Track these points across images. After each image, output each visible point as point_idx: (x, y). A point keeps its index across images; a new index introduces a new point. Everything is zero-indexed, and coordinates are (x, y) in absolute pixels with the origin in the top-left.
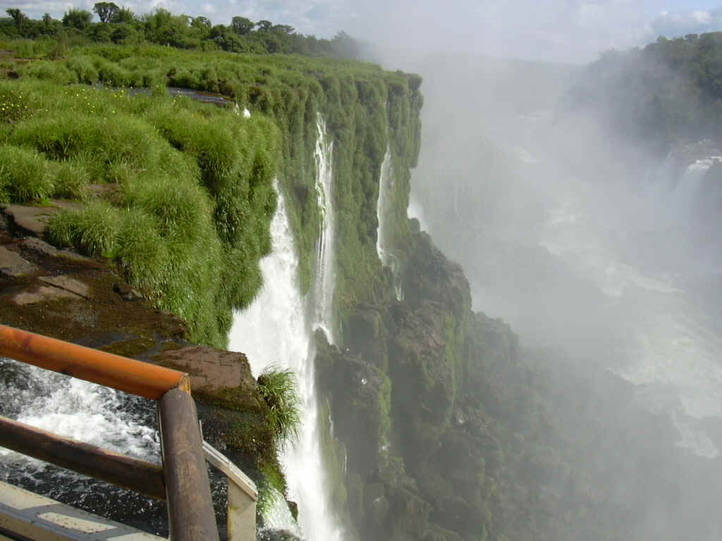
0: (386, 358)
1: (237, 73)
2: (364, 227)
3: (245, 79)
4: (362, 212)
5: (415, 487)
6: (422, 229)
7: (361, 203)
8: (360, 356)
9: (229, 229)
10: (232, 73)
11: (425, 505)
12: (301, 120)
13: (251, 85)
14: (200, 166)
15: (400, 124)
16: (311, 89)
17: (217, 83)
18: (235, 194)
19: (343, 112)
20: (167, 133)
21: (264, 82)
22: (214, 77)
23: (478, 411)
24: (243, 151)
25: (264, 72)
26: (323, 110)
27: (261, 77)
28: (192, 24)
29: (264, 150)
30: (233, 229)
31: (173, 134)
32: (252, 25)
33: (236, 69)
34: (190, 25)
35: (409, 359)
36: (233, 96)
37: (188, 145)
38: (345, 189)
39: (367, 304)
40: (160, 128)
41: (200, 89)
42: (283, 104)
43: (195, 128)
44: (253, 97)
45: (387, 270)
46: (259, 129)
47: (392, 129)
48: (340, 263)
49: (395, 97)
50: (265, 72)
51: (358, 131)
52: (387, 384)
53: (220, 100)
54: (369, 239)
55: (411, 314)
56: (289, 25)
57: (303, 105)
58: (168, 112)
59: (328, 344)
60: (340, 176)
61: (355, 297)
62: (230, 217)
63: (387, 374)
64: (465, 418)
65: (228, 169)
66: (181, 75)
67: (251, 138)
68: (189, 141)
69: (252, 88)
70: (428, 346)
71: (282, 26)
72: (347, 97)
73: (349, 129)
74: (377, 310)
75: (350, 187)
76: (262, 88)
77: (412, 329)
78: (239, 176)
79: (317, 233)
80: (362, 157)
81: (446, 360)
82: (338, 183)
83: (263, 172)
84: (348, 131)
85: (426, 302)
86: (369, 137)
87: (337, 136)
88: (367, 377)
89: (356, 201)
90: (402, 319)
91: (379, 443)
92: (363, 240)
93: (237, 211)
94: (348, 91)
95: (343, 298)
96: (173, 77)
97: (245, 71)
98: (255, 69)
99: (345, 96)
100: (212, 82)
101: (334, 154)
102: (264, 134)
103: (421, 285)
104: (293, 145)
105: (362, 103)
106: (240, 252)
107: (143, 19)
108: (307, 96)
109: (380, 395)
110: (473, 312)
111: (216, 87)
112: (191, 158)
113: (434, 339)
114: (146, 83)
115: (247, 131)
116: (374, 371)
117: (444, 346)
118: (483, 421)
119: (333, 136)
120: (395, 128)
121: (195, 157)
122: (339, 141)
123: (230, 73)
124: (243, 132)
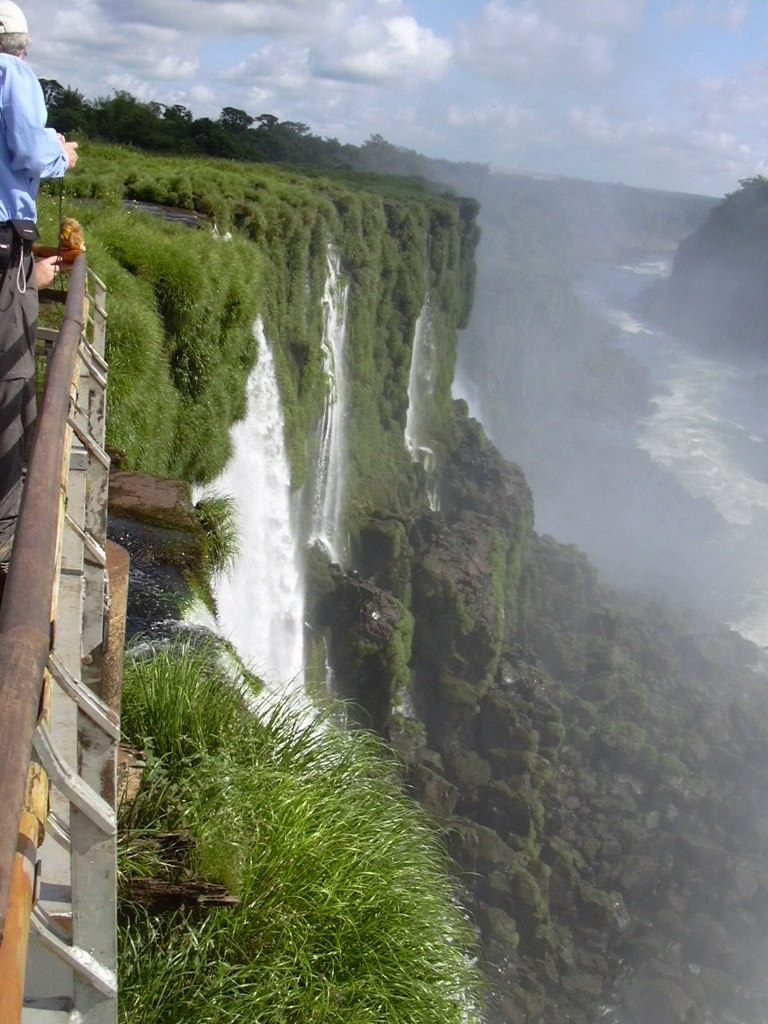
0: (408, 586)
1: (220, 185)
2: (388, 406)
3: (230, 194)
4: (386, 386)
5: (439, 765)
6: (471, 415)
7: (385, 374)
8: (371, 581)
9: (191, 378)
10: (213, 184)
11: (452, 788)
12: (305, 253)
13: (238, 203)
14: (157, 295)
15: (444, 267)
16: (319, 212)
17: (192, 196)
18: (201, 333)
19: (364, 245)
20: (117, 253)
21: (255, 199)
22: (187, 188)
23: (533, 668)
24: (214, 280)
25: (257, 185)
26: (337, 242)
27: (252, 192)
28: (165, 115)
29: (242, 282)
30: (196, 378)
31: (125, 253)
32: (250, 120)
33: (219, 180)
34: (162, 117)
35: (440, 589)
36: (212, 215)
37: (142, 268)
38: (362, 351)
39: (387, 512)
40: (109, 245)
41: (168, 203)
42: (280, 230)
43: (153, 248)
44: (239, 218)
45: (418, 467)
46: (237, 256)
47: (434, 273)
48: (352, 455)
49: (439, 229)
50: (259, 185)
51: (385, 274)
52: (408, 621)
53: (194, 219)
54: (394, 423)
55: (446, 528)
56: (303, 123)
57: (307, 233)
58: (120, 226)
59: (330, 562)
60: (356, 333)
61: (371, 503)
62: (192, 363)
63: (409, 609)
64: (514, 677)
65: (192, 301)
66: (142, 183)
67: (225, 265)
68: (144, 264)
69: (239, 206)
70: (468, 574)
71: (293, 124)
72: (371, 224)
73: (373, 269)
74: (400, 520)
75: (370, 349)
76: (252, 206)
77: (446, 549)
78: (207, 311)
79: (321, 409)
80: (389, 310)
81: (492, 595)
82: (353, 343)
83: (239, 311)
84: (370, 272)
85: (469, 514)
86: (401, 283)
87: (355, 278)
88: (380, 608)
89: (378, 370)
90: (433, 535)
91: (392, 701)
92: (386, 425)
93: (202, 356)
94: (373, 218)
95: (354, 501)
96: (132, 186)
97: (231, 183)
98: (245, 181)
99: (368, 223)
100: (185, 195)
101: (349, 303)
102: (244, 262)
103: (464, 491)
104: (292, 286)
105: (393, 235)
106: (204, 409)
107: (96, 105)
108: (314, 222)
109: (397, 635)
110: (536, 535)
111: (189, 203)
112: (146, 285)
113: (476, 565)
114: (96, 191)
115: (221, 256)
116: (390, 601)
117: (491, 575)
118: (541, 682)
119: (349, 278)
120: (438, 272)
121: (152, 284)
122: (356, 285)
123: (210, 185)
124: (214, 256)
